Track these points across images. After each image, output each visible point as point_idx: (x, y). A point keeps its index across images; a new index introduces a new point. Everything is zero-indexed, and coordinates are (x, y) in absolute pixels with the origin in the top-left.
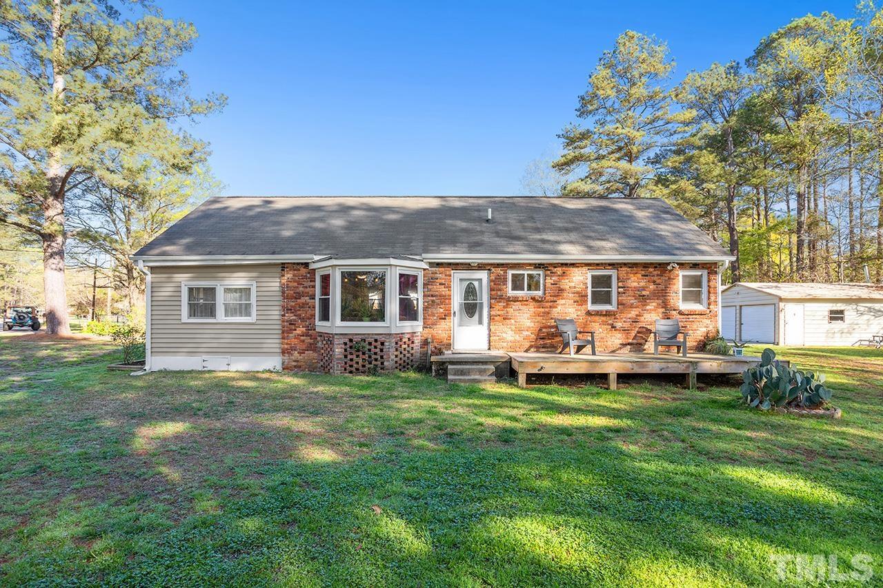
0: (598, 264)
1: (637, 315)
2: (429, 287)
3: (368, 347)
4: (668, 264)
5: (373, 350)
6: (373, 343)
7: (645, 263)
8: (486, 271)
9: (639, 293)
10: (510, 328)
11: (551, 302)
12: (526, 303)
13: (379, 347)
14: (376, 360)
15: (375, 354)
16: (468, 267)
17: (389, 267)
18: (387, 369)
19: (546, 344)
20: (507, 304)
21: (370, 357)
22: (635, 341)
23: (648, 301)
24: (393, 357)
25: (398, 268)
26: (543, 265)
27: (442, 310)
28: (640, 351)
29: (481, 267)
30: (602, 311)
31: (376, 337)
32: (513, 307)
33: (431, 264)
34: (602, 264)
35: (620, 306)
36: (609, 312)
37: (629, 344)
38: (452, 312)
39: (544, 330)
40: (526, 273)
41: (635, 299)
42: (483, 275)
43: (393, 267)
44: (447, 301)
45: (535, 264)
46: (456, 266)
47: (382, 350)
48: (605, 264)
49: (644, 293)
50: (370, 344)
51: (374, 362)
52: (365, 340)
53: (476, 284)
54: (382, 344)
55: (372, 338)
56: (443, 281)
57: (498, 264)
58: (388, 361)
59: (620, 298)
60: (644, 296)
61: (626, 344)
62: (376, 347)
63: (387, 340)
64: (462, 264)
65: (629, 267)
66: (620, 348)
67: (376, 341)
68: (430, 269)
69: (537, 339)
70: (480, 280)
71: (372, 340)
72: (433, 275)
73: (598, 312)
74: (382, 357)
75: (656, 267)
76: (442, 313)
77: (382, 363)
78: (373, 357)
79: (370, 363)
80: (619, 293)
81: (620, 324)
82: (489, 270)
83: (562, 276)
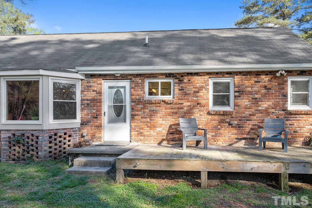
0: (217, 73)
1: (250, 115)
2: (85, 93)
3: (26, 140)
4: (278, 71)
5: (30, 142)
6: (31, 137)
7: (258, 72)
8: (129, 81)
9: (252, 96)
10: (146, 125)
11: (179, 104)
12: (159, 105)
13: (34, 140)
14: (33, 150)
15: (32, 145)
16: (113, 77)
17: (41, 77)
18: (41, 158)
19: (175, 138)
20: (144, 106)
21: (28, 148)
22: (248, 136)
23: (260, 103)
24: (47, 148)
25: (50, 78)
26: (173, 74)
27: (94, 111)
28: (252, 144)
29: (124, 77)
30: (220, 111)
31: (32, 132)
32: (149, 108)
33: (87, 76)
34: (221, 73)
35: (235, 107)
36: (226, 112)
37: (244, 139)
38: (103, 112)
39: (173, 127)
40: (160, 81)
41: (249, 101)
42: (126, 83)
43: (44, 77)
44: (98, 104)
45: (166, 74)
46: (105, 77)
47: (37, 143)
48: (224, 73)
49: (256, 96)
50: (28, 138)
51: (31, 152)
52: (24, 135)
53: (122, 90)
54: (37, 137)
55: (29, 133)
56: (95, 89)
57: (137, 75)
58: (41, 151)
59: (236, 101)
60: (256, 99)
61: (241, 139)
62: (32, 140)
63: (41, 135)
64: (109, 75)
65: (244, 75)
66: (236, 142)
67: (33, 135)
68: (86, 79)
69: (167, 134)
70: (124, 87)
71: (29, 135)
72: (88, 84)
73: (217, 112)
74: (37, 148)
75: (268, 75)
76: (95, 113)
77: (37, 153)
78: (31, 148)
79: (28, 153)
80: (235, 96)
81: (236, 122)
82: (131, 79)
83: (188, 83)
